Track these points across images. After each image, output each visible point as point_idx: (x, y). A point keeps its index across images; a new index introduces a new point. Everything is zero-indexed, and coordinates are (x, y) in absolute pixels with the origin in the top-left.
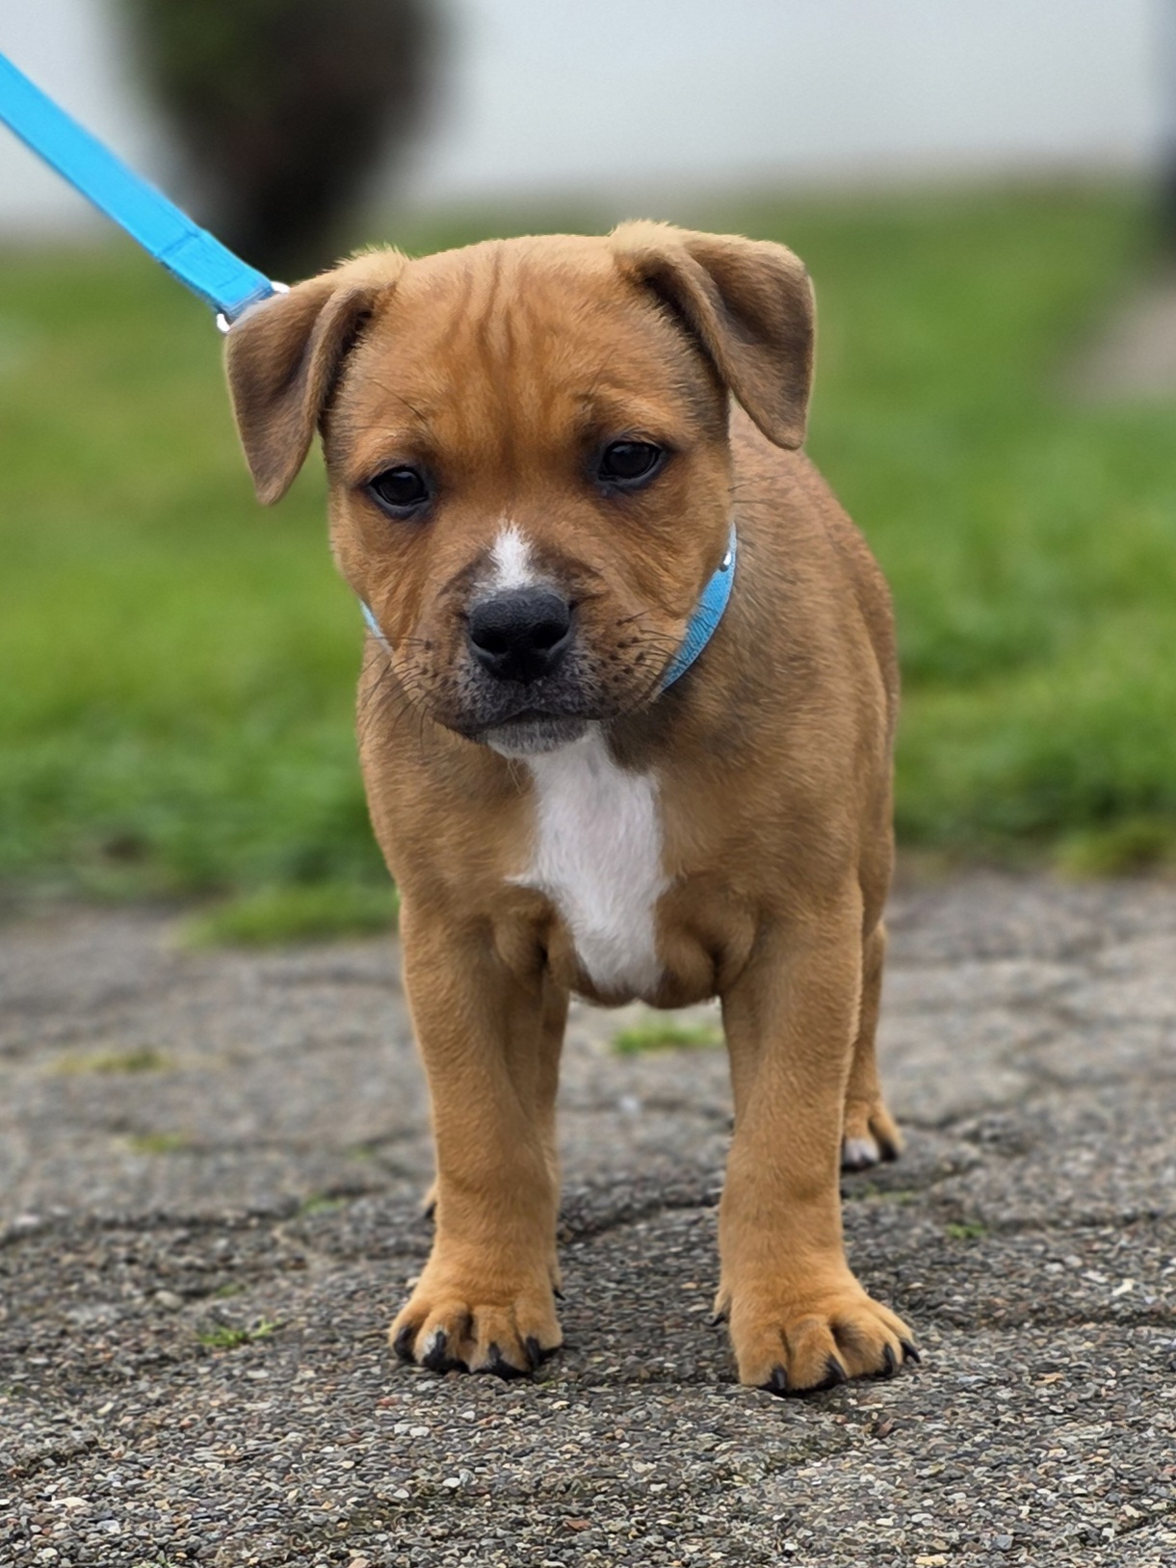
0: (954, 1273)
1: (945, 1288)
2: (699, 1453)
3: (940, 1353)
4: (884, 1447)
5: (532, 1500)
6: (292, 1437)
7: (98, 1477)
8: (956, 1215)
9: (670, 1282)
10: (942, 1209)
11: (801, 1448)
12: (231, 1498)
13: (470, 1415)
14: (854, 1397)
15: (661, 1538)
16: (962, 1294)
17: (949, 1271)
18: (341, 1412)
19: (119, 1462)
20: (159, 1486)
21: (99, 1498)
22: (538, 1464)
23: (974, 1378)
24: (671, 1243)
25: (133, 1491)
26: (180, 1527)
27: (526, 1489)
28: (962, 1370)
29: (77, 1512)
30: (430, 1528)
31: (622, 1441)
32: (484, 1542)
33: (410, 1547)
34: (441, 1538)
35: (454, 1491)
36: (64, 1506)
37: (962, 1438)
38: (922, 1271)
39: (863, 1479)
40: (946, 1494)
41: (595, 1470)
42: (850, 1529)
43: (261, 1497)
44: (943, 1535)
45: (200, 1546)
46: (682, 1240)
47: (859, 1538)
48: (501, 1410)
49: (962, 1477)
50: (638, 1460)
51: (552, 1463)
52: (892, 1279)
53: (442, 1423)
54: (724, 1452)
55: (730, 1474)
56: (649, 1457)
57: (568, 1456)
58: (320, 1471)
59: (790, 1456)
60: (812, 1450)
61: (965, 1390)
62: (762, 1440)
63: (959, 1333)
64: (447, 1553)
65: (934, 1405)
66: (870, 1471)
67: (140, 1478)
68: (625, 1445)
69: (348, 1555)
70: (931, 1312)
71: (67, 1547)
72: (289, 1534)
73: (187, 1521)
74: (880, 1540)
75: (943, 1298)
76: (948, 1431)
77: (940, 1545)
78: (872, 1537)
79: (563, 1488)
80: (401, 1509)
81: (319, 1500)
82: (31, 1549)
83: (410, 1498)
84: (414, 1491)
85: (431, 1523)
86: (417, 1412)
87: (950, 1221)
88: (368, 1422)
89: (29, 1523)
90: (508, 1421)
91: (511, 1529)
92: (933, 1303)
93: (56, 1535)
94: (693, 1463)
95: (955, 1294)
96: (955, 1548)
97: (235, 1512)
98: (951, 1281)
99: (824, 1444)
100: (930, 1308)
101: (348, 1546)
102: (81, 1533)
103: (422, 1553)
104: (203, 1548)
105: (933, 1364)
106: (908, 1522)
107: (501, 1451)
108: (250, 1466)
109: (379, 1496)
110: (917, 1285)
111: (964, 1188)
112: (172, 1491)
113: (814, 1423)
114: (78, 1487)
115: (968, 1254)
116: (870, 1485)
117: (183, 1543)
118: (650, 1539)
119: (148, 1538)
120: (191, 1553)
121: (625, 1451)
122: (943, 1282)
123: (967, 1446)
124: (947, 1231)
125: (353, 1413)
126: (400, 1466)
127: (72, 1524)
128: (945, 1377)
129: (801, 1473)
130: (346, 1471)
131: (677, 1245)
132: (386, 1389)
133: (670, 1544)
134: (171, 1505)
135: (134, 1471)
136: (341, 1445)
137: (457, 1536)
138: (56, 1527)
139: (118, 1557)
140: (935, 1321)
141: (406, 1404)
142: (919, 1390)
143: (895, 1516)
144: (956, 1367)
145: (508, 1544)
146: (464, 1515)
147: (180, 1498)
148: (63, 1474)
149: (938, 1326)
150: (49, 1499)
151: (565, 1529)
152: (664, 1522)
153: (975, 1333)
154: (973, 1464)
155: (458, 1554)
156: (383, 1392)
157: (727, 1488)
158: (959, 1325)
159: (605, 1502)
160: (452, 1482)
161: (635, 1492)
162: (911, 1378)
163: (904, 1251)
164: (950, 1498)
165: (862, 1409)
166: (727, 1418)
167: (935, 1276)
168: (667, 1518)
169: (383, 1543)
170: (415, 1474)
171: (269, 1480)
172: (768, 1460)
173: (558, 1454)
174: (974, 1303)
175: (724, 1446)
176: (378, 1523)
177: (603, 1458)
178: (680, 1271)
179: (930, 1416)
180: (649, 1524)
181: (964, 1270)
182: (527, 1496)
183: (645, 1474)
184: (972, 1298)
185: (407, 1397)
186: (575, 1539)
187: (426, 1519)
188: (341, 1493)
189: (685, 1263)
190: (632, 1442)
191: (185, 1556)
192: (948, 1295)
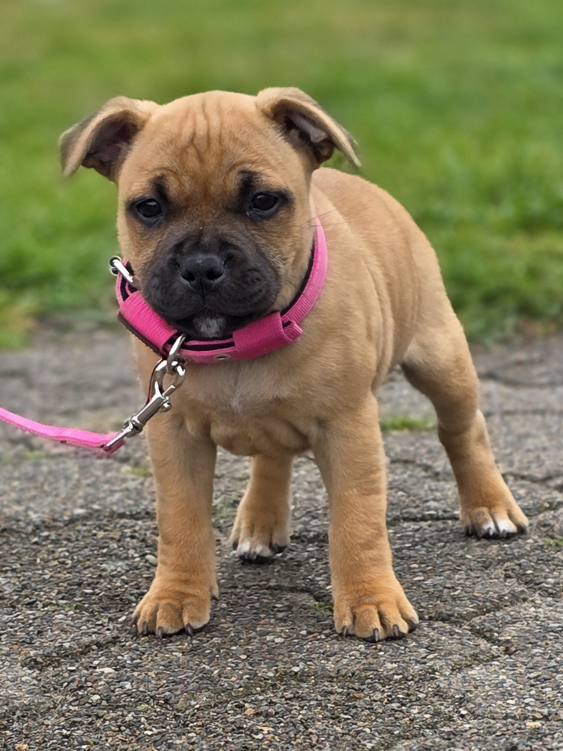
0: (548, 566)
1: (544, 574)
2: (419, 659)
3: (540, 610)
4: (512, 660)
5: (335, 680)
6: (215, 640)
7: (119, 657)
8: (550, 533)
9: (405, 563)
10: (543, 529)
11: (470, 659)
12: (186, 673)
13: (304, 632)
14: (497, 632)
15: (399, 705)
16: (552, 578)
17: (546, 565)
18: (239, 628)
19: (130, 650)
20: (150, 664)
21: (120, 669)
22: (338, 661)
23: (557, 625)
24: (406, 541)
25: (137, 666)
26: (161, 687)
27: (333, 674)
28: (551, 620)
29: (110, 676)
30: (285, 693)
31: (380, 650)
32: (312, 703)
33: (275, 703)
34: (290, 699)
35: (296, 673)
36: (103, 672)
37: (551, 658)
38: (533, 564)
39: (501, 677)
40: (542, 688)
41: (367, 666)
42: (493, 705)
43: (201, 672)
44: (540, 710)
45: (171, 698)
46: (411, 540)
47: (498, 710)
48: (320, 631)
49: (550, 679)
50: (388, 662)
51: (345, 661)
52: (517, 568)
53: (290, 636)
54: (432, 659)
55: (434, 671)
56: (394, 660)
57: (353, 658)
58: (230, 660)
59: (464, 662)
60: (475, 660)
61: (552, 631)
62: (450, 654)
63: (550, 599)
64: (294, 708)
65: (537, 639)
66: (504, 674)
67: (141, 659)
68: (382, 653)
69: (244, 706)
70: (536, 587)
71: (105, 695)
72: (215, 693)
73: (164, 684)
74: (509, 711)
75: (543, 580)
76: (544, 654)
77: (538, 716)
78: (504, 710)
79: (350, 675)
80: (270, 682)
81: (230, 675)
82: (87, 694)
83: (274, 676)
84: (277, 673)
85: (285, 690)
86: (278, 629)
87: (547, 535)
88: (253, 634)
89: (86, 681)
90: (323, 637)
91: (325, 696)
92: (537, 582)
93: (99, 688)
94: (416, 665)
95: (549, 578)
96: (546, 718)
97: (188, 680)
98: (547, 570)
99: (481, 657)
100: (536, 584)
101: (244, 701)
102: (112, 688)
103: (281, 707)
104: (173, 698)
105: (537, 616)
106: (523, 703)
107: (320, 653)
108: (195, 655)
109: (259, 675)
110: (529, 572)
111: (554, 517)
112: (157, 667)
113: (477, 645)
114: (110, 662)
115: (556, 556)
116: (503, 682)
117: (162, 696)
118: (395, 705)
119: (145, 692)
120: (166, 701)
121: (382, 656)
122: (543, 571)
123: (553, 663)
124: (545, 542)
125: (246, 628)
126: (269, 659)
127: (107, 682)
128: (543, 624)
129: (470, 673)
130: (243, 660)
131: (409, 543)
132: (263, 616)
133: (404, 708)
134: (156, 675)
135: (138, 655)
136: (240, 646)
137: (298, 698)
138: (100, 684)
139: (130, 701)
140: (539, 592)
141: (272, 624)
142: (529, 630)
143: (516, 699)
144: (548, 618)
145: (323, 704)
146: (301, 687)
147: (160, 671)
148: (102, 655)
149: (540, 594)
150: (95, 668)
151: (352, 698)
152: (401, 696)
153: (558, 600)
154: (555, 672)
155: (298, 708)
156: (261, 617)
157: (433, 678)
158: (550, 595)
159: (371, 683)
160: (296, 669)
161: (387, 678)
162: (526, 623)
163: (524, 552)
164: (544, 690)
165: (500, 638)
166: (433, 641)
167: (539, 567)
168: (402, 694)
169: (262, 700)
170: (277, 664)
171: (204, 663)
172: (453, 665)
173: (348, 657)
174: (558, 583)
175: (431, 656)
176: (258, 689)
177: (371, 660)
178: (410, 557)
179: (535, 645)
180: (393, 697)
181: (554, 565)
182: (333, 678)
183: (392, 669)
184: (557, 580)
185: (273, 621)
186: (357, 703)
187: (282, 688)
188: (240, 672)
189: (412, 553)
190: (385, 652)
191: (163, 702)
192: (545, 578)
